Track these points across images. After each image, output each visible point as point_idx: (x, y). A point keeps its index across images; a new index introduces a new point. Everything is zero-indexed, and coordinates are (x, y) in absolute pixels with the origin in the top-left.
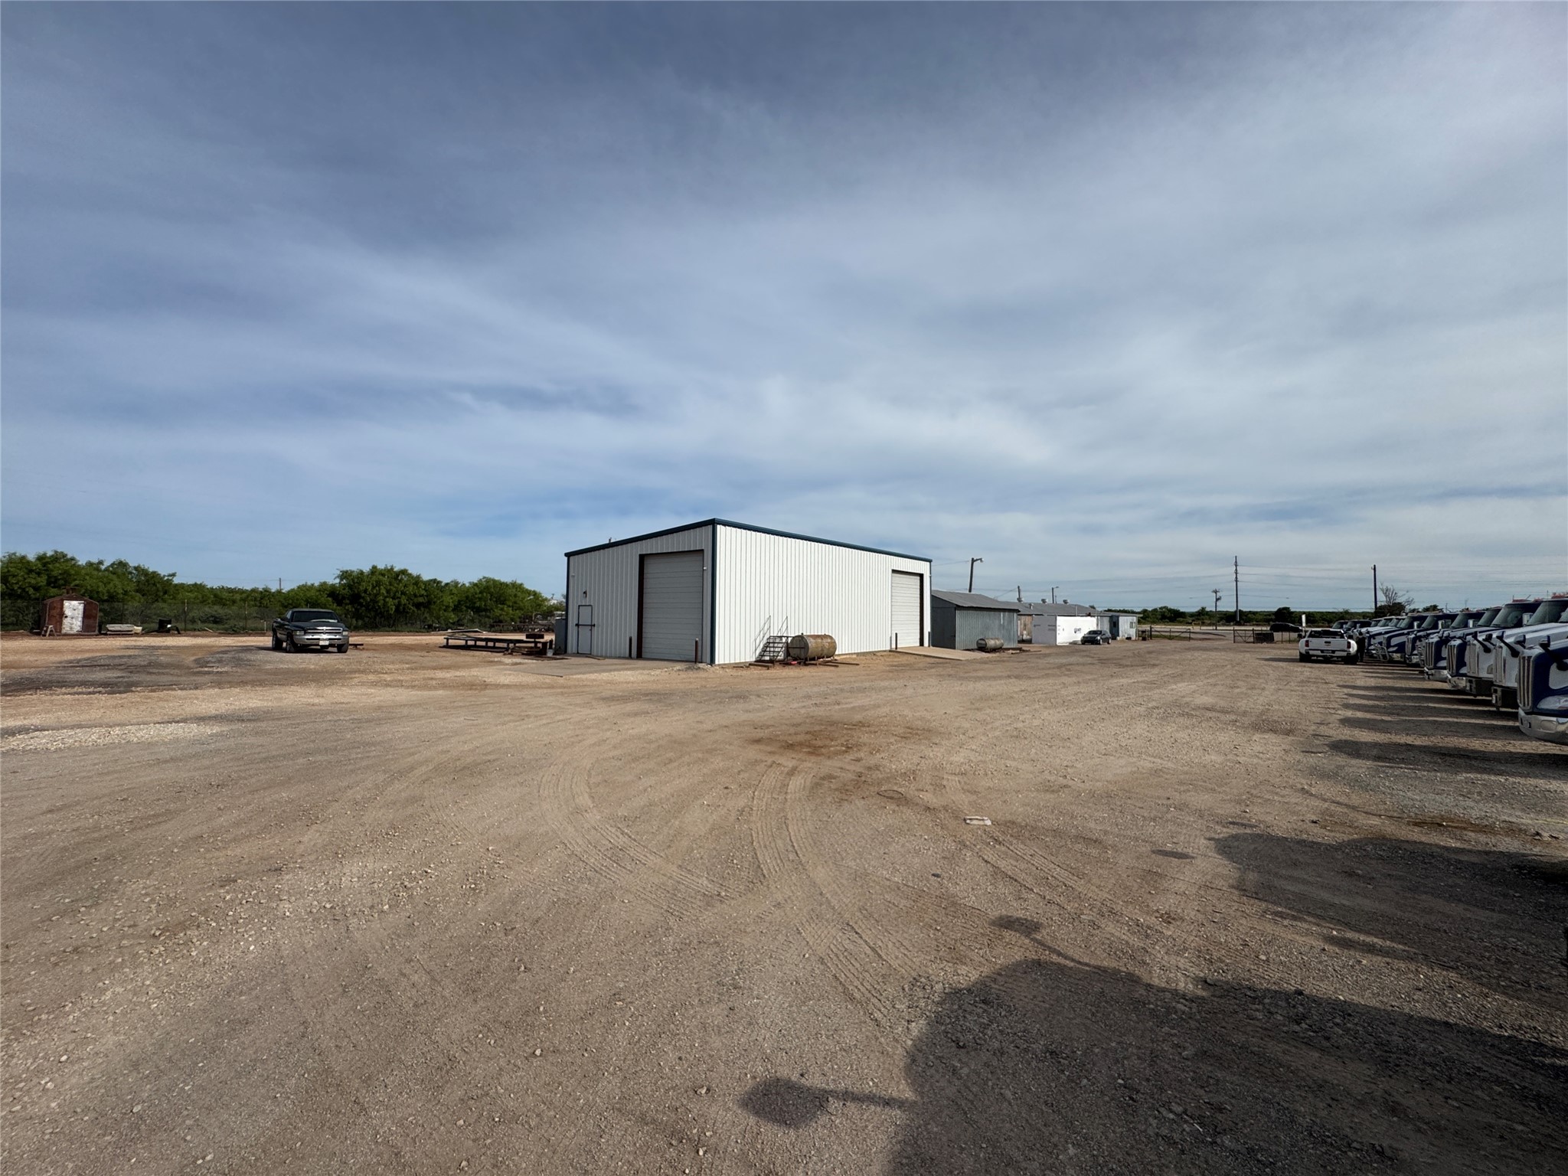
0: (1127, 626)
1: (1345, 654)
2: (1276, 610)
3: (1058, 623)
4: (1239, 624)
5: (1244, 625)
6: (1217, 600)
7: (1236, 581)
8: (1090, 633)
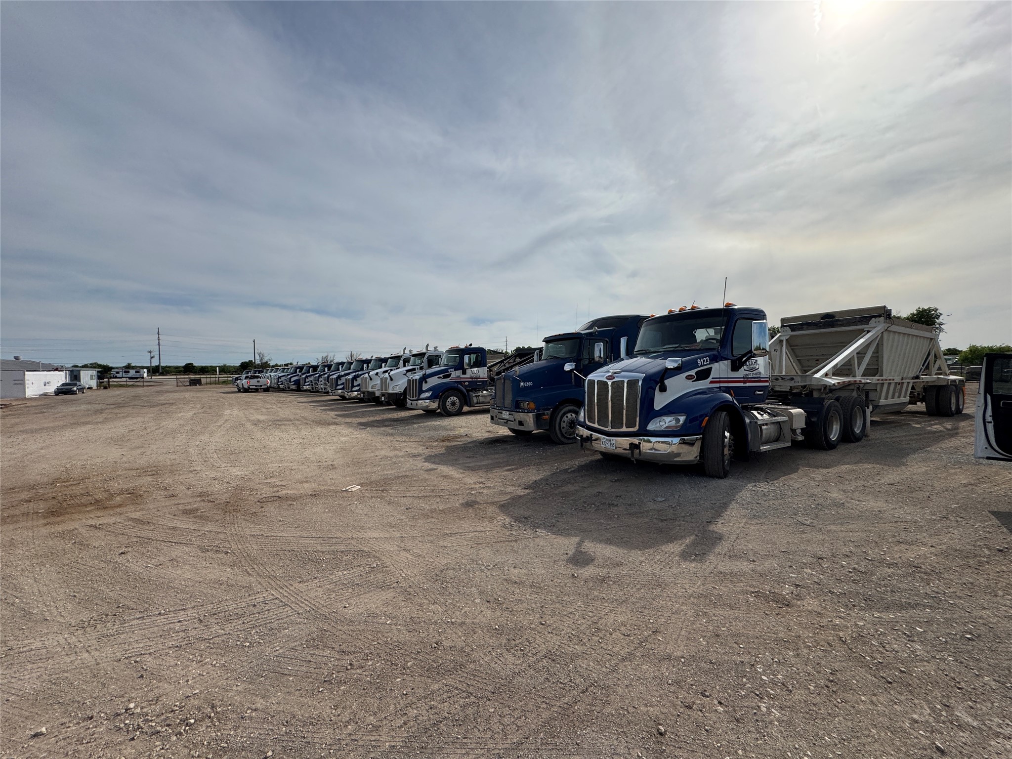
0: (88, 378)
1: (266, 387)
2: (184, 365)
3: (26, 377)
4: (162, 374)
5: (166, 375)
6: (152, 358)
7: (159, 345)
8: (63, 385)
